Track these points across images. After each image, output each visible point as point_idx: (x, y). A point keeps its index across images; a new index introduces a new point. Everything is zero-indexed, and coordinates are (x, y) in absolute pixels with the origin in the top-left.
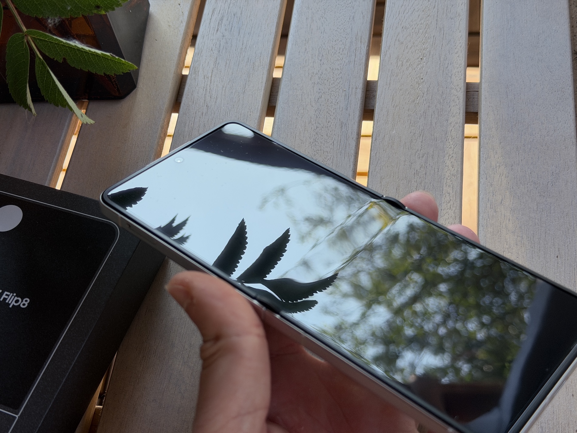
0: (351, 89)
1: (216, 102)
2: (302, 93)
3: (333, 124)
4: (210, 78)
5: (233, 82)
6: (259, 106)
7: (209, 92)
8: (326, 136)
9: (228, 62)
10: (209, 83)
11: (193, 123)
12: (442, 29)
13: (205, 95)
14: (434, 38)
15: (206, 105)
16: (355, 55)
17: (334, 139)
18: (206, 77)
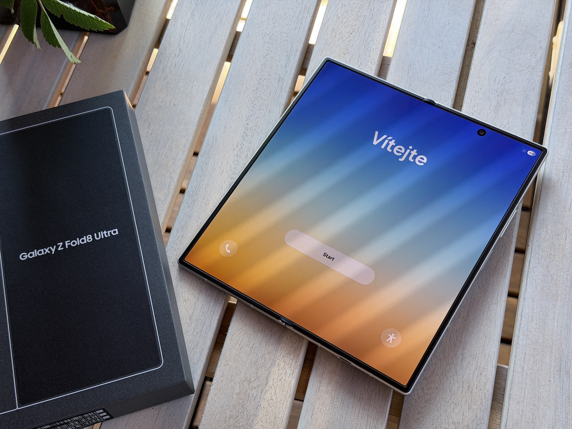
0: (292, 51)
1: (187, 47)
2: (255, 49)
3: (273, 77)
4: (186, 26)
5: (203, 32)
6: (219, 55)
7: (184, 38)
8: (266, 86)
9: (202, 15)
10: (185, 30)
11: (167, 62)
12: (372, 10)
13: (180, 40)
14: (365, 17)
15: (179, 48)
16: (301, 23)
17: (271, 90)
18: (183, 25)
